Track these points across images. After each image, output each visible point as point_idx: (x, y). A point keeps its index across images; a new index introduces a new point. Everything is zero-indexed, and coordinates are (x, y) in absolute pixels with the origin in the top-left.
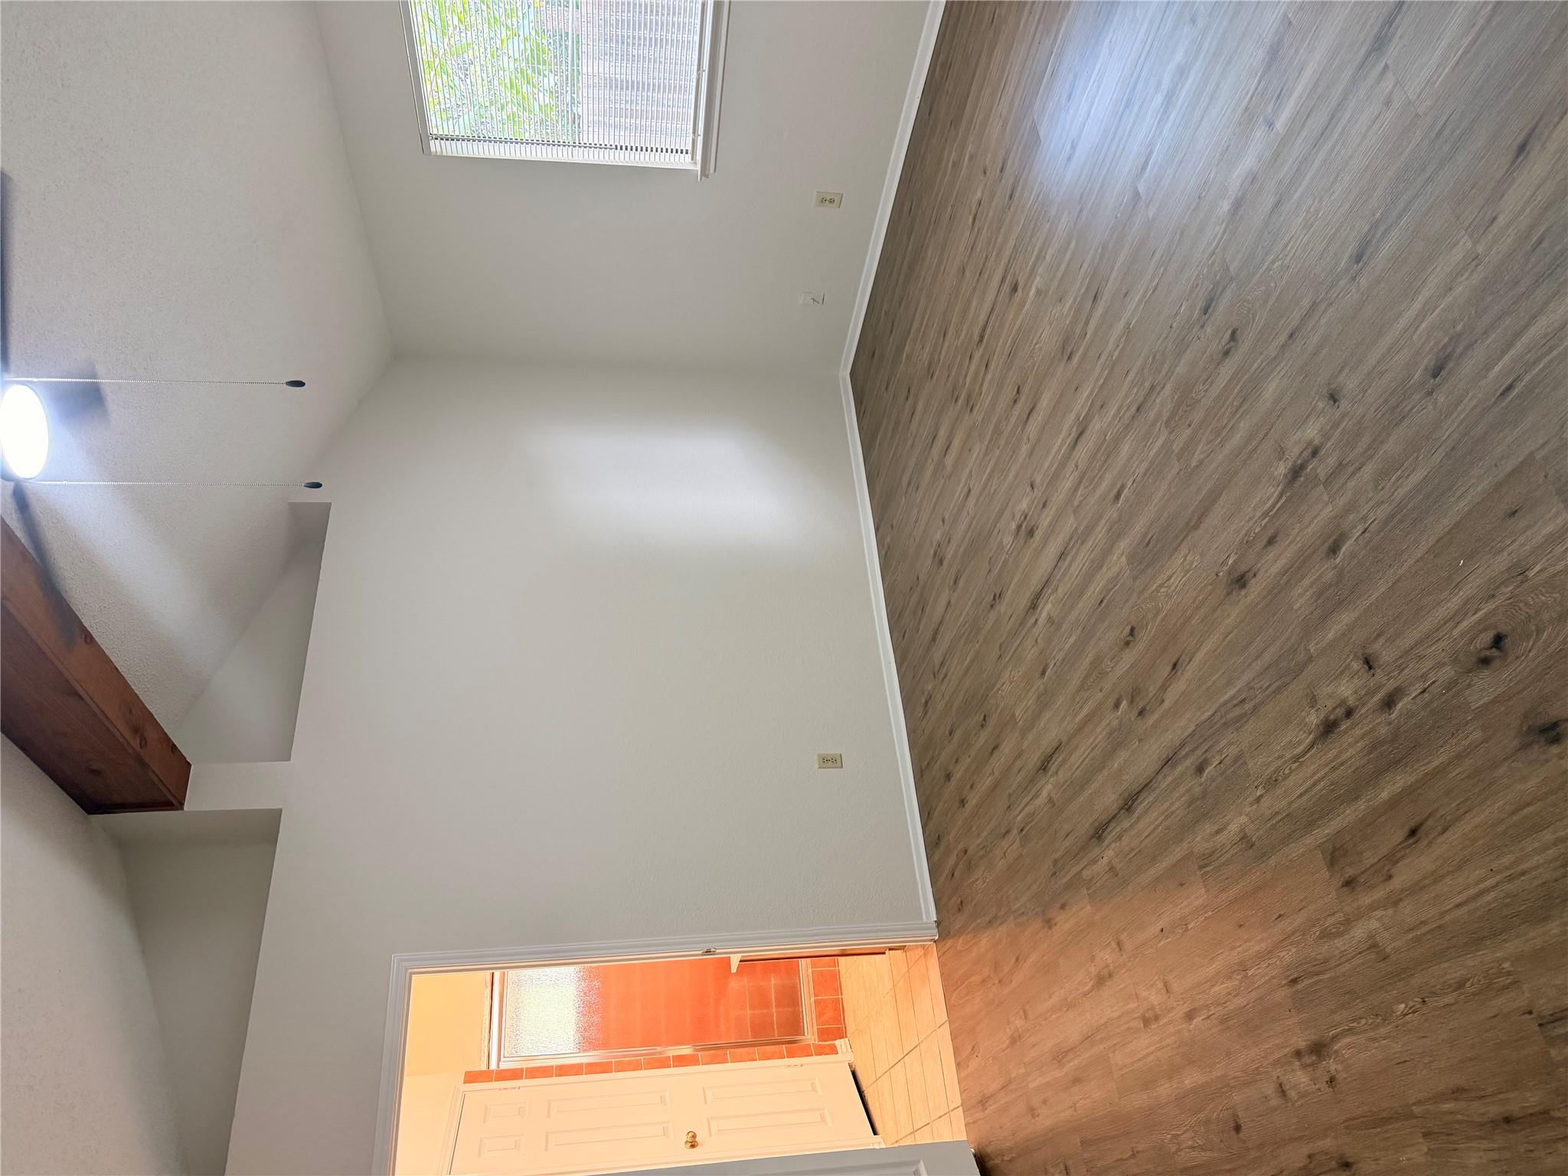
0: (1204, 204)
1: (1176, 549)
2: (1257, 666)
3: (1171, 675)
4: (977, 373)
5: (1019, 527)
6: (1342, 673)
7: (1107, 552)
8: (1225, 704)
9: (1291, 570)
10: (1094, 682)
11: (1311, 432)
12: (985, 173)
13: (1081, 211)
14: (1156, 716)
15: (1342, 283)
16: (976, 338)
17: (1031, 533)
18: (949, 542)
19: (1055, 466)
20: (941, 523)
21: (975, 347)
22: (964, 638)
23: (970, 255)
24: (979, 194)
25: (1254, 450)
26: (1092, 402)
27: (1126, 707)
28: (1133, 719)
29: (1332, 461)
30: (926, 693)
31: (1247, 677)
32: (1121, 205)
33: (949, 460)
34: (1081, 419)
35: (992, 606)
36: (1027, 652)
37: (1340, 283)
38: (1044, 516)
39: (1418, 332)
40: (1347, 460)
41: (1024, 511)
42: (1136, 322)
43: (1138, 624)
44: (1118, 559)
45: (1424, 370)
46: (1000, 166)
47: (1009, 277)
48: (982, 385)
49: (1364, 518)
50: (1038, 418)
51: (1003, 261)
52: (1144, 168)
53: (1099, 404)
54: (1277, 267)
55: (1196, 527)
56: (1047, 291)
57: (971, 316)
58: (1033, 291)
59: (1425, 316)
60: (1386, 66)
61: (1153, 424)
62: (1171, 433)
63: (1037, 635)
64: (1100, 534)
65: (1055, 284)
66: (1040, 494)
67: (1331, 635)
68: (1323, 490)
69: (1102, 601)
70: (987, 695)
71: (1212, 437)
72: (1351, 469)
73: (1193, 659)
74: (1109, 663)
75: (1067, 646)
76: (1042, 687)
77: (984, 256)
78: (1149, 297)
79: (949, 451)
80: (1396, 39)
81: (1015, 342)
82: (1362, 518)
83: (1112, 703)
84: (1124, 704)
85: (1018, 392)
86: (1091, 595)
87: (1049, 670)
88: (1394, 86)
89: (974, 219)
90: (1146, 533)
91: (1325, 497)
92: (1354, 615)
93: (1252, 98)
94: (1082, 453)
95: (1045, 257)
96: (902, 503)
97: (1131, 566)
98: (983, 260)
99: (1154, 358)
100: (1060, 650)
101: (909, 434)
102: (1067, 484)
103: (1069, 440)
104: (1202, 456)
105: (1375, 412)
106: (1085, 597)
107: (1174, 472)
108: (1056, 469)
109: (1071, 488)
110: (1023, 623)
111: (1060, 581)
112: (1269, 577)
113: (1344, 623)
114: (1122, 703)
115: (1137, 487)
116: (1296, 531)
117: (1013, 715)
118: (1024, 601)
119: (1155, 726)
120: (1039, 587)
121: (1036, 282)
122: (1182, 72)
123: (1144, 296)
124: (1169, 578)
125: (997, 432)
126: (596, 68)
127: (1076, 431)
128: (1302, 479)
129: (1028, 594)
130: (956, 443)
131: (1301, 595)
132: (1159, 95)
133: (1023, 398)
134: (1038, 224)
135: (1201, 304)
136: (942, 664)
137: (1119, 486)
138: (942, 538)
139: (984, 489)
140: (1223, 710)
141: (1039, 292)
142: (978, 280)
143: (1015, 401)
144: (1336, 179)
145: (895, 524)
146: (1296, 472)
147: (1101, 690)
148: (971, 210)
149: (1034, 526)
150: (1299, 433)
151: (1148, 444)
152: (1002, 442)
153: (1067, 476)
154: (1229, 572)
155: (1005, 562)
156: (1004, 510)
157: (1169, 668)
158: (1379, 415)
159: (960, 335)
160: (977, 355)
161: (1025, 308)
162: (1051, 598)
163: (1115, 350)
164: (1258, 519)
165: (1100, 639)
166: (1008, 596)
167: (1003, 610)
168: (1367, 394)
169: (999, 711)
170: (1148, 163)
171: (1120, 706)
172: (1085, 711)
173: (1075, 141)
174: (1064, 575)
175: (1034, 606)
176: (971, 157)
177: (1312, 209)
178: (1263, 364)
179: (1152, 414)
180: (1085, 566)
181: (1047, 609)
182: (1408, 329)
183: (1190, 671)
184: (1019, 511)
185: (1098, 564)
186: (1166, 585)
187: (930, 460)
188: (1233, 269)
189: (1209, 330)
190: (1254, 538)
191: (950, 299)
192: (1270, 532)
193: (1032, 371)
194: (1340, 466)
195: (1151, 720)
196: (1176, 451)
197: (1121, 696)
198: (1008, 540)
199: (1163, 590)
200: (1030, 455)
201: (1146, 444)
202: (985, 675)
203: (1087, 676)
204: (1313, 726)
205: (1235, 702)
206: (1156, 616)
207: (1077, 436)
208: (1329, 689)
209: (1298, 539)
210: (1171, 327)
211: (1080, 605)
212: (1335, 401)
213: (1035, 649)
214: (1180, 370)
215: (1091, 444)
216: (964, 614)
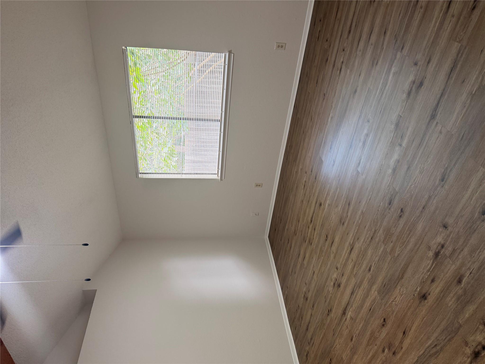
0: (382, 171)
1: (396, 287)
2: (439, 330)
3: (403, 337)
4: (311, 232)
5: (334, 284)
6: (476, 331)
7: (369, 290)
8: (428, 347)
9: (444, 291)
10: (373, 342)
11: (439, 239)
12: (306, 173)
13: (339, 179)
14: (400, 354)
15: (439, 189)
16: (309, 221)
17: (339, 286)
18: (309, 291)
19: (344, 261)
20: (305, 285)
21: (310, 224)
22: (319, 328)
23: (304, 197)
24: (305, 179)
25: (418, 248)
26: (354, 238)
27: (387, 351)
28: (391, 356)
29: (450, 249)
30: (306, 351)
31: (435, 335)
32: (353, 176)
33: (305, 262)
34: (351, 244)
35: (328, 315)
36: (344, 332)
37: (438, 189)
38: (343, 279)
39: (472, 201)
40: (456, 248)
41: (335, 278)
42: (365, 211)
43: (386, 317)
44: (374, 292)
45: (478, 213)
46: (311, 170)
47: (318, 202)
48: (314, 236)
49: (469, 269)
50: (335, 245)
51: (315, 197)
52: (359, 164)
53: (357, 238)
54: (413, 187)
55: (402, 278)
56: (332, 204)
57: (307, 214)
58: (327, 205)
59: (473, 195)
60: (437, 123)
61: (378, 243)
62: (385, 245)
63: (347, 324)
64: (365, 284)
65: (334, 202)
66: (340, 271)
67: (467, 316)
68: (449, 260)
69: (370, 310)
70: (331, 350)
71: (401, 246)
72: (459, 251)
73: (411, 330)
74: (377, 334)
75: (360, 328)
76: (352, 346)
77: (309, 196)
78: (368, 202)
79: (305, 259)
80: (438, 115)
81: (323, 221)
82: (468, 268)
83: (381, 350)
84: (386, 350)
85: (327, 237)
86: (366, 307)
87: (354, 338)
88: (442, 128)
89: (304, 186)
90: (383, 282)
91: (451, 262)
92: (475, 307)
93: (393, 138)
94: (354, 255)
95: (329, 194)
96: (290, 279)
97: (379, 295)
98: (309, 198)
99: (374, 221)
100: (357, 330)
101: (290, 254)
102: (350, 267)
103: (348, 251)
104: (399, 252)
105: (463, 229)
106: (364, 308)
107: (389, 259)
108: (345, 262)
109: (352, 268)
110: (341, 320)
111: (353, 302)
112: (435, 294)
113: (471, 310)
114: (385, 350)
115: (376, 265)
116: (442, 276)
117: (342, 358)
118: (340, 312)
119: (401, 359)
120: (345, 306)
121: (327, 202)
122: (367, 135)
123: (366, 202)
124: (396, 298)
125: (321, 251)
126: (189, 158)
127: (350, 248)
128: (440, 256)
129: (341, 309)
130: (307, 256)
131: (450, 301)
132: (361, 143)
133: (329, 238)
134: (326, 185)
135: (387, 202)
136: (311, 339)
137: (369, 266)
138: (306, 290)
139: (319, 271)
140: (428, 350)
141: (329, 205)
142: (308, 204)
143: (326, 240)
144: (428, 157)
145: (288, 286)
146: (437, 254)
147: (376, 345)
148: (303, 184)
149: (340, 283)
150: (434, 240)
151: (378, 250)
152: (324, 254)
153: (350, 264)
154: (419, 294)
155: (331, 297)
156: (328, 278)
157: (402, 334)
158: (465, 231)
159: (304, 221)
160: (311, 227)
161: (325, 210)
162: (350, 310)
163: (359, 220)
164: (426, 273)
165: (372, 324)
166: (334, 311)
167: (332, 315)
168: (458, 224)
169: (336, 356)
170: (360, 162)
171: (385, 351)
172: (371, 354)
173: (334, 160)
174: (354, 300)
175: (344, 313)
176: (301, 169)
177: (422, 168)
178: (415, 219)
179: (377, 240)
180: (362, 297)
181: (349, 314)
182: (468, 200)
183: (411, 334)
184: (334, 278)
185: (366, 296)
186: (394, 301)
187: (298, 263)
188: (397, 189)
189: (392, 210)
190: (426, 280)
191: (299, 211)
192: (432, 278)
193: (331, 229)
194: (454, 250)
195: (399, 356)
196: (389, 252)
197: (384, 347)
198: (331, 289)
199: (394, 303)
200: (335, 257)
201: (377, 250)
202: (329, 342)
203: (370, 339)
204: (469, 355)
205: (433, 346)
206: (393, 313)
207: (351, 250)
208: (472, 338)
209: (444, 279)
210: (378, 211)
211: (362, 311)
212: (446, 228)
213: (347, 330)
214: (385, 223)
215: (356, 252)
216: (318, 318)
